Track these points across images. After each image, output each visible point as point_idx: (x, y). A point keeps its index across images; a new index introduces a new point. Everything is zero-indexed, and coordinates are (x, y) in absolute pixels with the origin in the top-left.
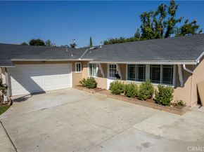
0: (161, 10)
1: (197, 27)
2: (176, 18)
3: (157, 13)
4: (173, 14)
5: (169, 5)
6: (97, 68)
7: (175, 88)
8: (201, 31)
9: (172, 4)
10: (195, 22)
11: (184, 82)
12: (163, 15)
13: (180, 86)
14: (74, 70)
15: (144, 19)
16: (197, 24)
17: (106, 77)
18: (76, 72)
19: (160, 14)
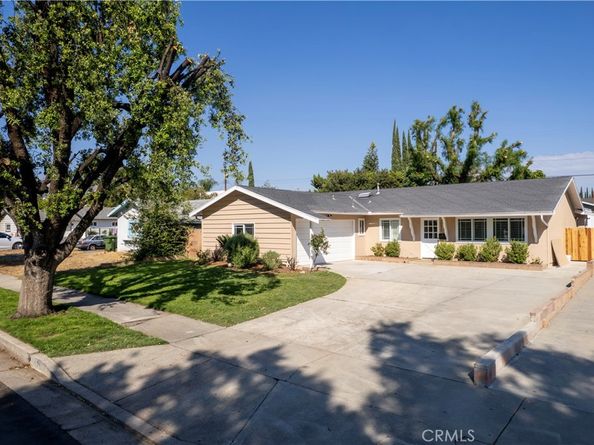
0: (453, 117)
1: (524, 155)
2: (482, 135)
3: (444, 124)
4: (477, 129)
5: (468, 111)
6: (400, 227)
7: (529, 244)
8: (530, 163)
9: (475, 108)
10: (518, 145)
11: (539, 238)
12: (457, 127)
13: (534, 243)
14: (357, 232)
15: (419, 133)
16: (523, 149)
17: (418, 239)
18: (359, 234)
19: (450, 125)
